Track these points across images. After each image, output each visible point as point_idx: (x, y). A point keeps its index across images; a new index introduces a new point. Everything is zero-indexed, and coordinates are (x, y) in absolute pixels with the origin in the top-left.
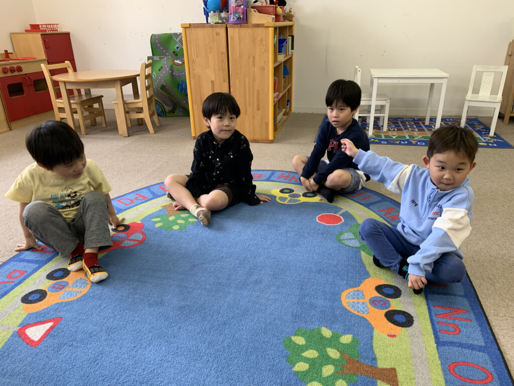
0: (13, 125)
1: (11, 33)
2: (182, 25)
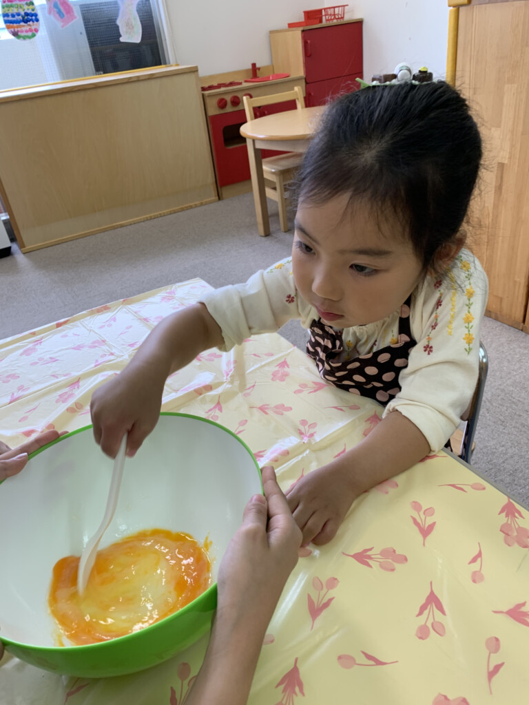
1: (271, 32)
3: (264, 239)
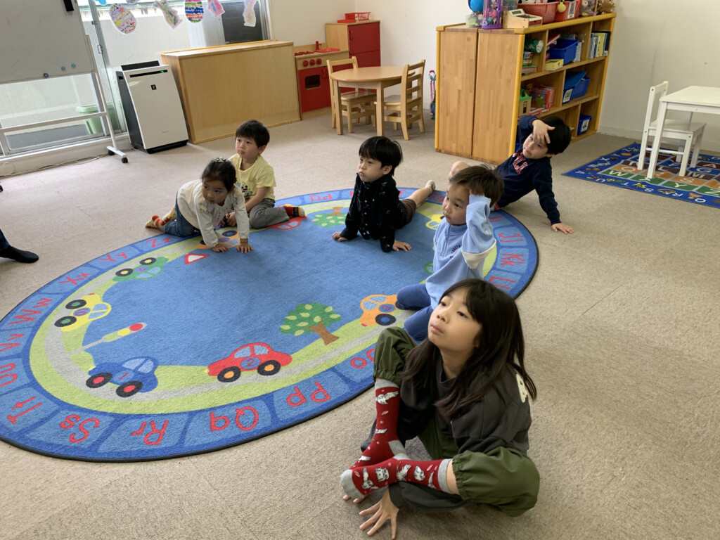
0: (305, 115)
1: (327, 24)
2: (437, 28)
3: (341, 136)
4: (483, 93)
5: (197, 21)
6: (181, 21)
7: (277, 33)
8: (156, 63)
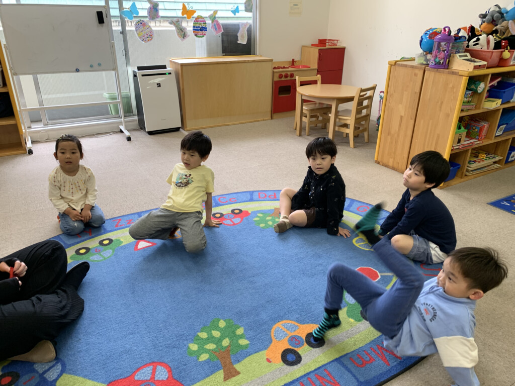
0: (275, 116)
1: (303, 46)
2: (389, 62)
3: (299, 137)
4: (422, 122)
5: (201, 37)
6: (189, 36)
7: (263, 51)
8: (164, 67)
